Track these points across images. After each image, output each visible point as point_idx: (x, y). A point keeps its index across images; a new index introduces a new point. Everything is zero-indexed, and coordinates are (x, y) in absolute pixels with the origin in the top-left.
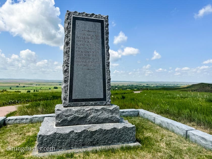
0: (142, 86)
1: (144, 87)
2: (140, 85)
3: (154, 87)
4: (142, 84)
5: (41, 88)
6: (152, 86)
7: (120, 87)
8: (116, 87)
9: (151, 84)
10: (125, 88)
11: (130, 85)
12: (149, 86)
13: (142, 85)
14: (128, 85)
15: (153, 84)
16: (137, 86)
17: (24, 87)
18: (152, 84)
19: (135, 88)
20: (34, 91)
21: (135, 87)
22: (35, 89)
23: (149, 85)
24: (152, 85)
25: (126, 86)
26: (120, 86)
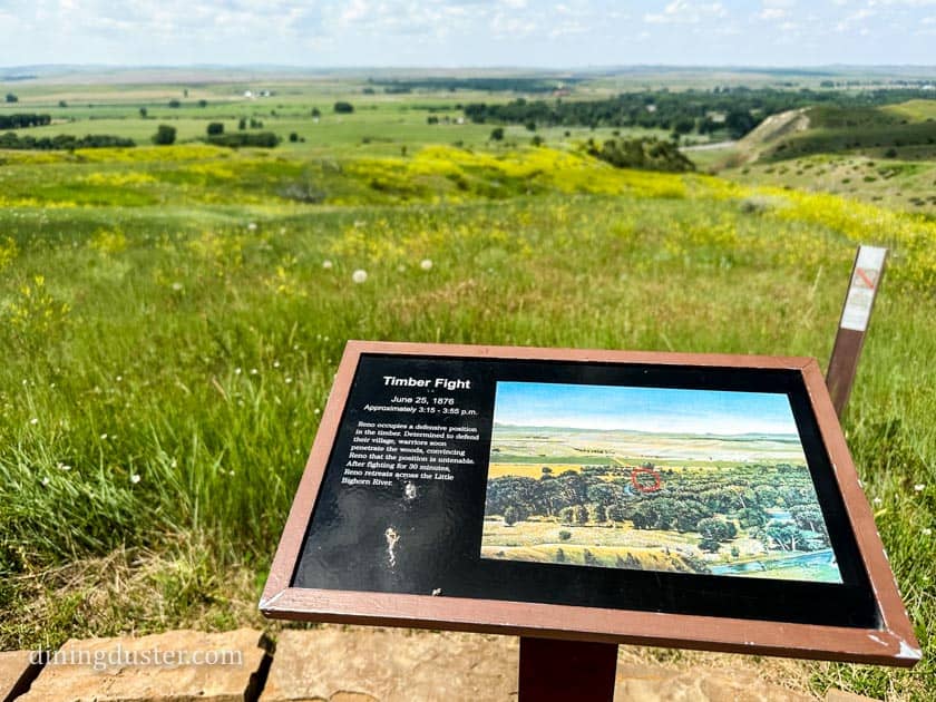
0: (793, 94)
1: (804, 97)
2: (788, 89)
3: (860, 97)
4: (797, 84)
5: (278, 111)
6: (855, 91)
7: (671, 98)
8: (650, 101)
9: (849, 84)
10: (699, 104)
11: (726, 90)
12: (837, 93)
13: (797, 89)
14: (717, 90)
15: (857, 84)
16: (765, 95)
17: (203, 104)
18: (852, 79)
19: (756, 107)
20: (242, 126)
21: (754, 100)
22: (248, 112)
23: (836, 88)
24: (854, 88)
25: (707, 96)
26: (673, 94)
